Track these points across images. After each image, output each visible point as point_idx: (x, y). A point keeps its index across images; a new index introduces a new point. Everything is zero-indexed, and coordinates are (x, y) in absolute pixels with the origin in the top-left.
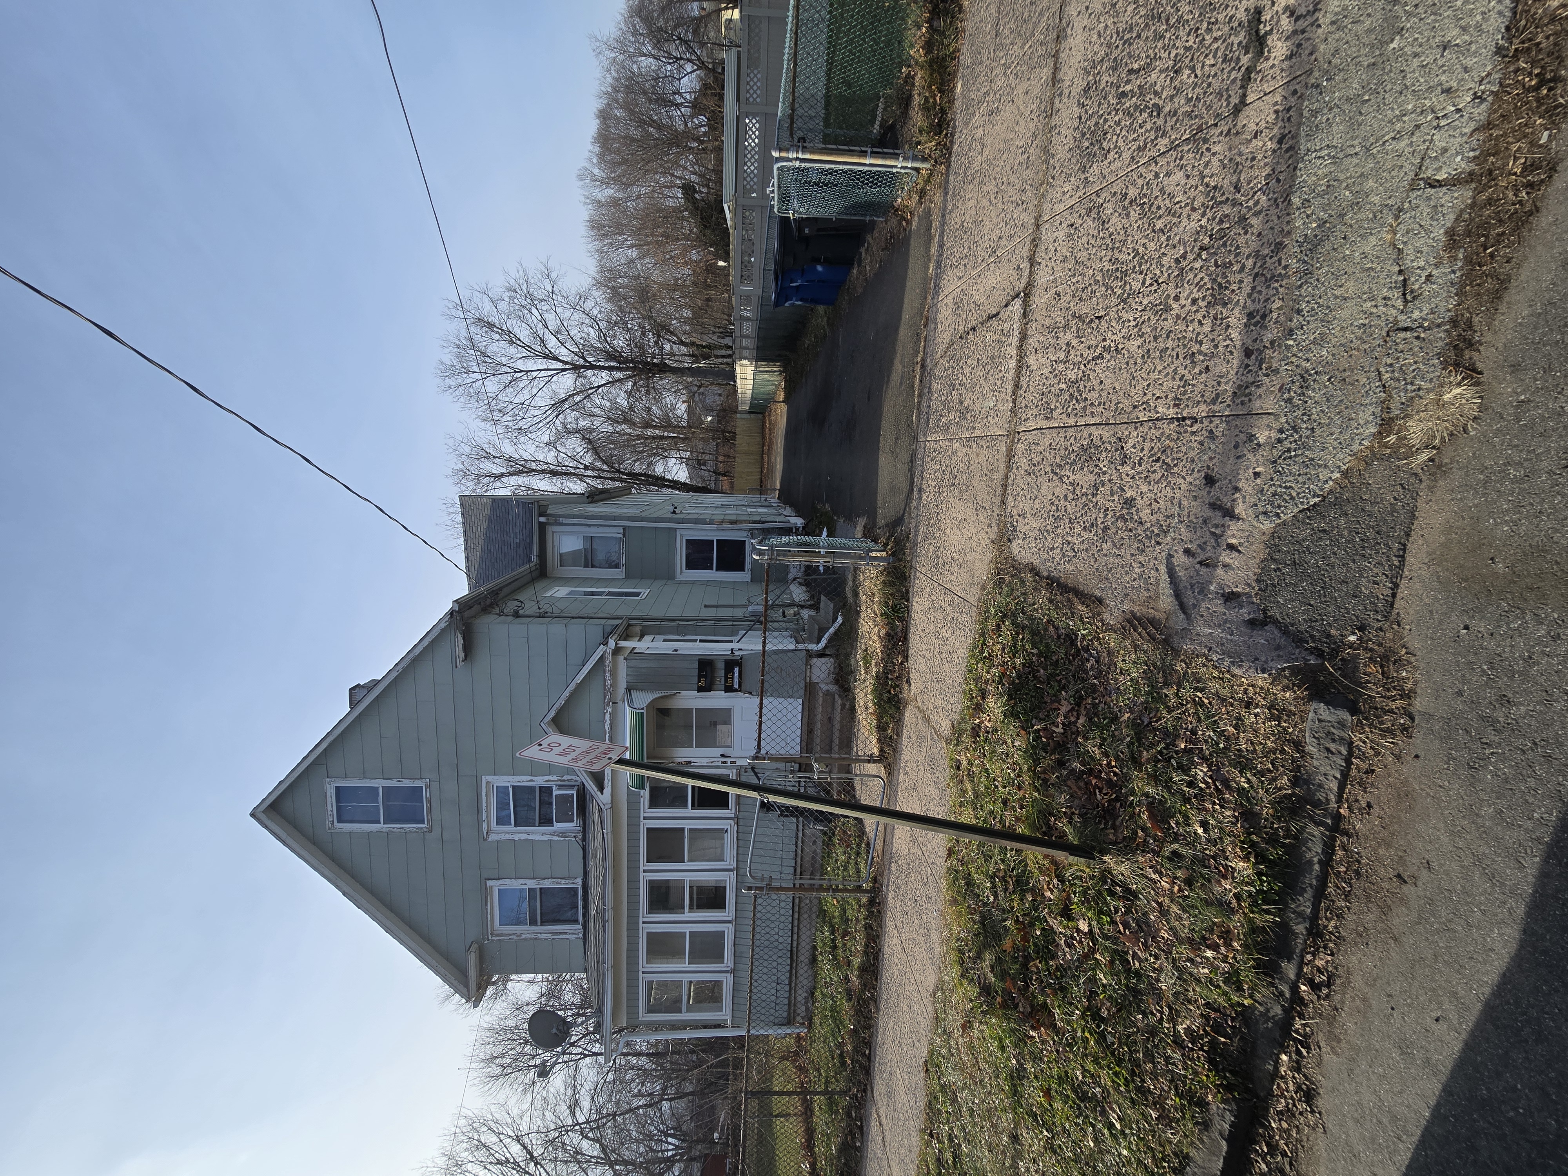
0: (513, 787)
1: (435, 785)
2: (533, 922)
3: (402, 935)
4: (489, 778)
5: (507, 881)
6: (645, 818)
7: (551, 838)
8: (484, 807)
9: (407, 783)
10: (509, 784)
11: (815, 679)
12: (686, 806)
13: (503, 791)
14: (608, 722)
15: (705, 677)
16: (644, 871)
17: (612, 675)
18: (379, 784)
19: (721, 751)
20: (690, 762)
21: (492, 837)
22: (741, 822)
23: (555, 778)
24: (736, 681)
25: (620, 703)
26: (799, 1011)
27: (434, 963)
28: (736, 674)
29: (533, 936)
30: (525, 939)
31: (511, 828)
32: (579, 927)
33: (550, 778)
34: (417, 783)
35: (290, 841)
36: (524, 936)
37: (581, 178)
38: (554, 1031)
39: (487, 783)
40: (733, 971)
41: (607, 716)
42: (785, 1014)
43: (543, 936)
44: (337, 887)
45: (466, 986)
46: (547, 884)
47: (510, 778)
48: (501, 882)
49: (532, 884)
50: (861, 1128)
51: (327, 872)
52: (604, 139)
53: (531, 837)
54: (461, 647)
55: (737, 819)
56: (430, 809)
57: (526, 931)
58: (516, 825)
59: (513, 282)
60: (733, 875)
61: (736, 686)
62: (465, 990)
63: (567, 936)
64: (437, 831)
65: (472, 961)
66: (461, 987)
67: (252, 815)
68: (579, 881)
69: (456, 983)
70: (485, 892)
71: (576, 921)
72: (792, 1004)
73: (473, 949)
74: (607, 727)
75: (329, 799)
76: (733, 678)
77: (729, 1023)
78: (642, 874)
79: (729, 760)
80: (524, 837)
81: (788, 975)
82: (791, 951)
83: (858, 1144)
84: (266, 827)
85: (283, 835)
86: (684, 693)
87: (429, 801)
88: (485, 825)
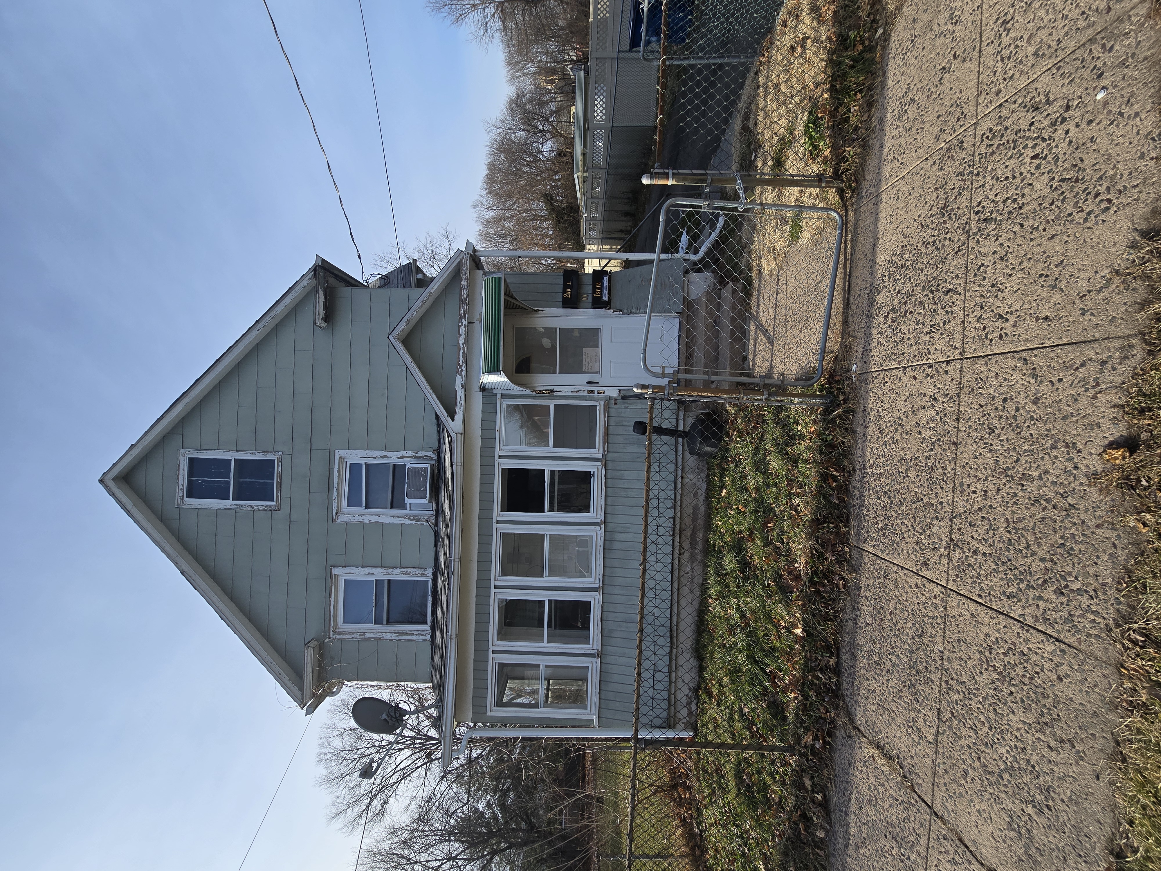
0: (367, 465)
1: (287, 459)
2: (379, 621)
3: (238, 625)
4: (342, 453)
5: (353, 570)
6: (500, 457)
7: (402, 521)
8: (335, 485)
9: (260, 456)
10: (362, 461)
11: (693, 297)
12: (547, 445)
13: (355, 468)
14: (463, 336)
15: (571, 287)
16: (498, 522)
17: (469, 285)
18: (232, 456)
19: (587, 378)
20: (552, 391)
21: (342, 519)
22: (610, 465)
23: (410, 454)
24: (605, 291)
25: (477, 323)
26: (679, 716)
27: (269, 659)
28: (606, 284)
29: (377, 636)
30: (369, 639)
31: (362, 510)
32: (427, 628)
33: (404, 453)
34: (270, 457)
35: (135, 511)
36: (368, 635)
37: (475, 206)
38: (384, 716)
39: (340, 458)
40: (600, 655)
41: (462, 330)
42: (664, 715)
43: (388, 636)
44: (176, 564)
45: (301, 689)
46: (396, 575)
47: (364, 453)
48: (347, 570)
49: (379, 574)
50: (825, 806)
51: (168, 548)
52: (490, 181)
53: (382, 520)
54: (322, 305)
55: (605, 461)
56: (280, 484)
57: (370, 629)
58: (367, 507)
59: (422, 247)
60: (600, 531)
61: (605, 298)
62: (298, 694)
63: (414, 637)
64: (285, 509)
65: (309, 657)
66: (295, 689)
67: (101, 481)
68: (430, 572)
69: (290, 684)
70: (330, 580)
71: (425, 622)
72: (671, 703)
73: (311, 644)
74: (461, 342)
75: (181, 473)
76: (601, 289)
77: (595, 724)
78: (495, 525)
79: (596, 389)
80: (374, 519)
81: (667, 659)
82: (671, 627)
83: (821, 834)
84: (113, 495)
85: (129, 504)
86: (547, 311)
87: (280, 476)
88: (335, 505)
